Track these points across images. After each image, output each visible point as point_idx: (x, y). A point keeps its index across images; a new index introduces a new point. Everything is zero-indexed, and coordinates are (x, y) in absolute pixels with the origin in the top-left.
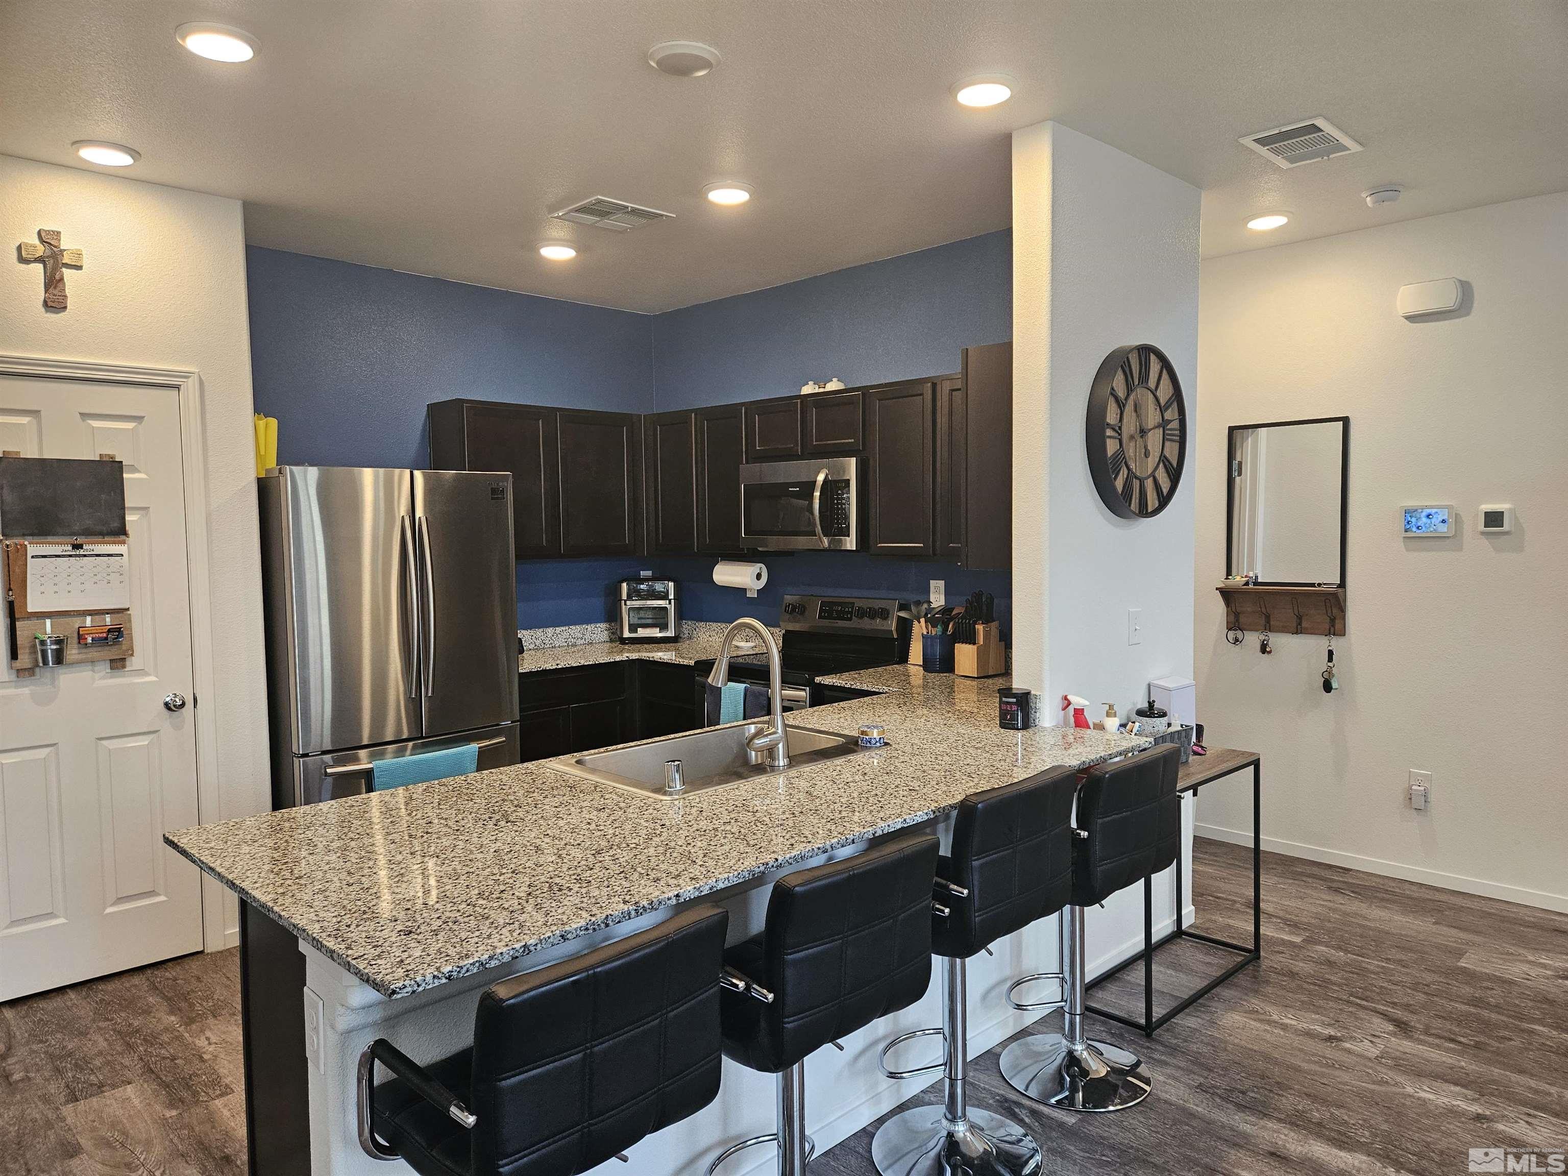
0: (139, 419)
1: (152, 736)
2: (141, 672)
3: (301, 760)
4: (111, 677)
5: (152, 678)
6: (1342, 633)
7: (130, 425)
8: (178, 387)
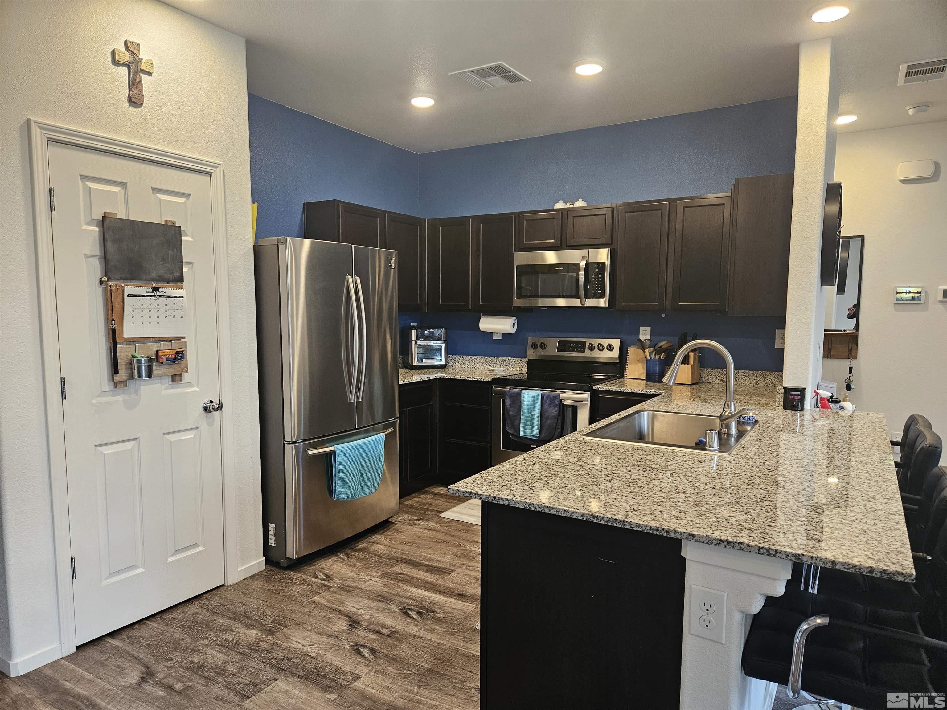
0: (186, 196)
1: (196, 431)
2: (190, 384)
3: (293, 445)
4: (172, 388)
5: (195, 389)
6: (855, 358)
7: (182, 200)
8: (209, 174)
